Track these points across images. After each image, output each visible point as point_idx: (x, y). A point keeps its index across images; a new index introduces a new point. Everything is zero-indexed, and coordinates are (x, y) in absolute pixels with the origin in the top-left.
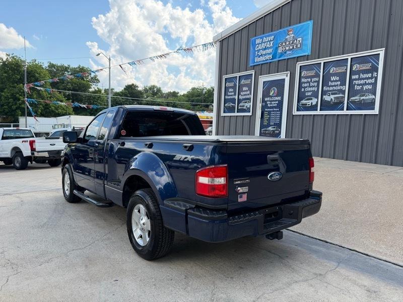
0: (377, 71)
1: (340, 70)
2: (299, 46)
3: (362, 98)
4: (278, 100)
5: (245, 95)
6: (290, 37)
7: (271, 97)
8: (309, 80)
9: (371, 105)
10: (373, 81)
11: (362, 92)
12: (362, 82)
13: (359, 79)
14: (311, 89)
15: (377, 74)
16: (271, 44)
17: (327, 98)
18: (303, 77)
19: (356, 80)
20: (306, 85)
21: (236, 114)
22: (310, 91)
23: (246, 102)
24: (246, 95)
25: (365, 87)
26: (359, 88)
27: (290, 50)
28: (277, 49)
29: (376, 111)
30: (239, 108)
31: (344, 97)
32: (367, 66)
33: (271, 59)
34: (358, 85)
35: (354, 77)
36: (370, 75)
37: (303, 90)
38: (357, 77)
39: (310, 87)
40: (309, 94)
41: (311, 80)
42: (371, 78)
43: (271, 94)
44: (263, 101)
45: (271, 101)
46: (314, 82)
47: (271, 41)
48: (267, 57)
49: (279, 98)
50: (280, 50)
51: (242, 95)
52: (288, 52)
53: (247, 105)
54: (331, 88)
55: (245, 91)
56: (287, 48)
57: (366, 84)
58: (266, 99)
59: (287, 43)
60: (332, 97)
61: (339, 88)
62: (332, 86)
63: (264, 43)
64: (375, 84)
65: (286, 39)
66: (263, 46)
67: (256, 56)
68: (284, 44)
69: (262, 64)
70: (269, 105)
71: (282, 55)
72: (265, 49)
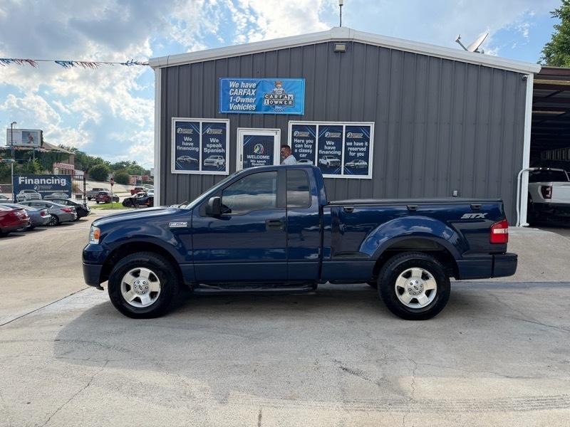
0: (368, 141)
1: (336, 135)
2: (290, 103)
3: (356, 164)
4: (266, 160)
5: (213, 148)
6: (279, 90)
7: (256, 155)
8: (303, 141)
9: (365, 171)
10: (365, 149)
11: (356, 159)
12: (356, 149)
13: (353, 146)
14: (306, 151)
15: (369, 144)
16: (253, 93)
17: (323, 161)
18: (296, 137)
19: (350, 146)
20: (299, 146)
21: (200, 172)
22: (305, 153)
23: (217, 158)
24: (216, 148)
25: (359, 154)
26: (353, 154)
27: (279, 104)
28: (262, 100)
29: (370, 176)
30: (205, 164)
31: (341, 162)
32: (359, 136)
33: (254, 111)
34: (352, 151)
35: (348, 144)
36: (362, 144)
37: (296, 151)
38: (351, 144)
39: (304, 148)
40: (304, 156)
41: (305, 142)
42: (364, 146)
43: (256, 151)
44: (245, 158)
45: (256, 160)
46: (309, 144)
47: (252, 88)
48: (249, 107)
49: (267, 157)
50: (266, 102)
51: (208, 148)
52: (277, 107)
53: (220, 161)
54: (327, 152)
55: (213, 143)
56: (276, 102)
57: (359, 151)
58: (249, 157)
59: (276, 97)
60: (329, 161)
61: (335, 152)
62: (328, 150)
63: (243, 88)
64: (367, 153)
65: (274, 92)
66: (241, 92)
67: (232, 103)
68: (271, 97)
69: (240, 114)
70: (253, 164)
71: (268, 108)
72: (245, 96)
